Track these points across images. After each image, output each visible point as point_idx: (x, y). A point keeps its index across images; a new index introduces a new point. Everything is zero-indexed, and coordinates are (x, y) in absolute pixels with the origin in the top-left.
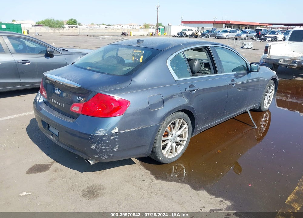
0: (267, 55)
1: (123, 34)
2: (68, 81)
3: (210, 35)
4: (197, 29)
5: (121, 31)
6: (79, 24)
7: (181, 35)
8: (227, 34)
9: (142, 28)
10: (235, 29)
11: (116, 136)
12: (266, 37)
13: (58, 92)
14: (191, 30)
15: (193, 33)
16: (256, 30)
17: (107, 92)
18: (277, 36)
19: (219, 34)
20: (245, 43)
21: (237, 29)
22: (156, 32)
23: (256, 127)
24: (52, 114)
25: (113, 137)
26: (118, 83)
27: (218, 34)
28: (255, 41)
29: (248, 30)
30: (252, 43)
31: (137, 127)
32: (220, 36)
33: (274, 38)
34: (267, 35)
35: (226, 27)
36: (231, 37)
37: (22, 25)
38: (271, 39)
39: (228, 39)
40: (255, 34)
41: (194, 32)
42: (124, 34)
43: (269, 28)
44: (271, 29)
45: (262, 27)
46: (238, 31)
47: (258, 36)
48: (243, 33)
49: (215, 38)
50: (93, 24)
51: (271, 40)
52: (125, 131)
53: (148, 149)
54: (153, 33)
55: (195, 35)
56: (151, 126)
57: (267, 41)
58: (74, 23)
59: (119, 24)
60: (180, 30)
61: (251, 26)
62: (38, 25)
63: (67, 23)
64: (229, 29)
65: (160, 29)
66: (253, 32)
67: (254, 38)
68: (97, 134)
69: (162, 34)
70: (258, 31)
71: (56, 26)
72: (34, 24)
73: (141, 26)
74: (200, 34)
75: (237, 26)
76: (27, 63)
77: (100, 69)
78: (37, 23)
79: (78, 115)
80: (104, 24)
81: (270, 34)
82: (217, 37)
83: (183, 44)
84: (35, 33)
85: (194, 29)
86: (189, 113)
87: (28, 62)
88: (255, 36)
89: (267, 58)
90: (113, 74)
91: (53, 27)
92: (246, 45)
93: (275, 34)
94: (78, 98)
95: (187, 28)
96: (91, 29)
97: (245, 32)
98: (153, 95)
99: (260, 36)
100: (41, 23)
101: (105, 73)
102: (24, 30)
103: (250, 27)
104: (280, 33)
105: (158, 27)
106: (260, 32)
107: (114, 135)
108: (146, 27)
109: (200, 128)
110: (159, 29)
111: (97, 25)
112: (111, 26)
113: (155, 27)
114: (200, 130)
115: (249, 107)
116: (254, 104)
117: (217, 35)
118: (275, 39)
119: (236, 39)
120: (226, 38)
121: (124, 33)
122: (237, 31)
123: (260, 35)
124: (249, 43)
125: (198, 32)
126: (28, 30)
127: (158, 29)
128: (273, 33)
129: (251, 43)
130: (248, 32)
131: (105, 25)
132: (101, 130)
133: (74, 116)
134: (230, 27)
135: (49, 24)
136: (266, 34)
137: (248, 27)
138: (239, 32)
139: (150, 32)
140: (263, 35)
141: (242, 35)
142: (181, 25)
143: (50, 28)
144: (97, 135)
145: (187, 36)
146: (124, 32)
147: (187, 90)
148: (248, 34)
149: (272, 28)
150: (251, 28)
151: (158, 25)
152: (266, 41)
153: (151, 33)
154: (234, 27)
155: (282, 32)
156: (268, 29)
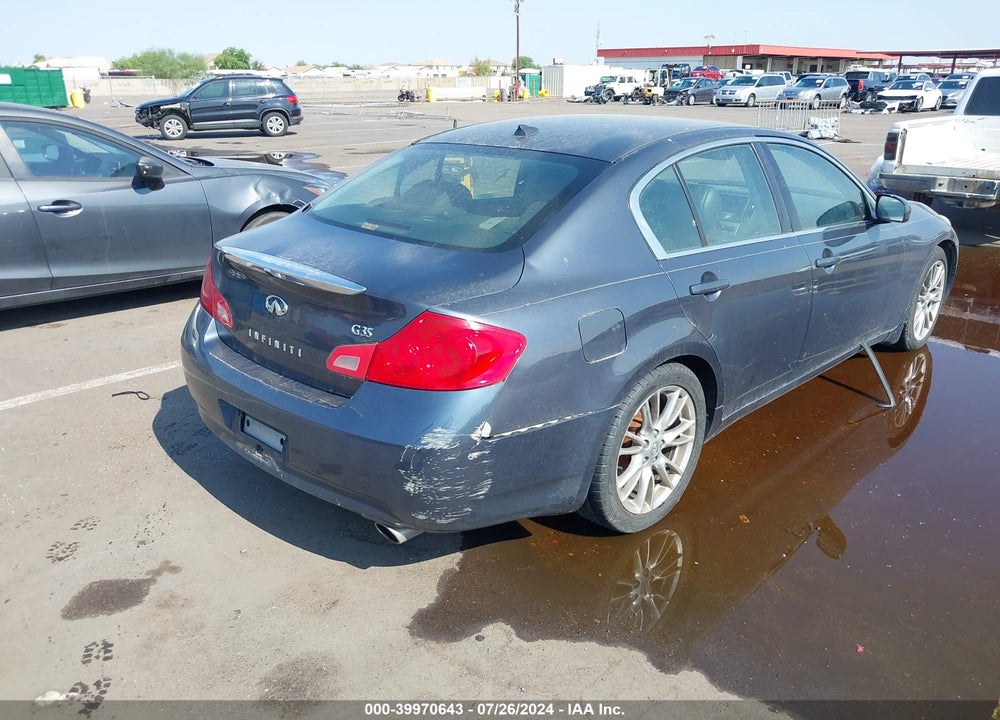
0: (895, 162)
1: (402, 97)
2: (317, 272)
3: (693, 95)
4: (648, 76)
5: (395, 88)
6: (256, 64)
7: (597, 95)
8: (752, 89)
9: (465, 74)
10: (777, 74)
11: (485, 450)
12: (881, 97)
13: (278, 308)
14: (630, 80)
15: (637, 89)
16: (848, 75)
17: (453, 307)
18: (919, 94)
19: (724, 93)
20: (814, 120)
21: (783, 73)
22: (511, 88)
23: (893, 404)
24: (261, 381)
25: (475, 455)
26: (482, 275)
27: (720, 91)
28: (846, 112)
29: (822, 76)
30: (836, 119)
31: (545, 420)
32: (728, 96)
33: (910, 101)
34: (887, 92)
35: (748, 67)
36: (764, 99)
37: (64, 72)
38: (901, 104)
39: (754, 106)
40: (846, 88)
41: (641, 84)
42: (406, 96)
43: (891, 67)
44: (895, 70)
45: (866, 62)
46: (788, 78)
47: (855, 94)
48: (803, 86)
49: (712, 103)
50: (304, 65)
51: (899, 109)
52: (510, 433)
53: (578, 488)
54: (502, 91)
55: (643, 97)
56: (591, 415)
57: (885, 111)
58: (241, 64)
59: (389, 64)
60: (594, 81)
61: (832, 62)
62: (121, 72)
63: (216, 63)
64: (757, 74)
65: (527, 77)
66: (838, 83)
67: (843, 103)
68: (427, 444)
69: (532, 94)
70: (854, 79)
71: (180, 73)
72: (107, 68)
73: (464, 69)
74: (659, 91)
75: (784, 63)
76: (71, 210)
77: (408, 228)
78: (115, 65)
79: (357, 384)
80: (340, 63)
81: (896, 88)
82: (717, 100)
83: (673, 138)
84: (109, 99)
85: (640, 76)
86: (699, 365)
87: (72, 206)
88: (845, 94)
89: (894, 173)
90: (458, 247)
91: (170, 77)
92: (816, 127)
93: (911, 88)
94: (356, 328)
95: (618, 71)
96: (298, 80)
97: (811, 84)
98: (593, 313)
99: (863, 94)
100: (130, 65)
101: (429, 244)
102: (74, 91)
103: (825, 64)
104: (928, 85)
105: (522, 71)
106: (862, 81)
107: (480, 448)
108: (481, 70)
109: (729, 413)
110: (524, 78)
111: (318, 67)
112: (361, 68)
113: (509, 70)
114: (729, 420)
115: (869, 339)
116: (886, 327)
117: (718, 95)
118: (911, 105)
119: (784, 106)
120: (746, 105)
121: (407, 93)
122: (784, 78)
123: (861, 91)
124: (828, 120)
125: (652, 83)
126: (87, 89)
127: (520, 77)
128: (906, 83)
129: (833, 120)
130: (821, 81)
131: (343, 66)
132: (439, 433)
133: (340, 386)
134: (760, 66)
135: (157, 68)
136: (881, 89)
137: (820, 64)
138: (792, 83)
139: (492, 87)
140: (871, 90)
141: (802, 94)
142: (595, 63)
143: (159, 81)
144: (428, 447)
145: (617, 99)
146: (405, 89)
147: (695, 290)
148: (821, 90)
149: (900, 65)
150: (831, 67)
151: (521, 63)
152: (881, 110)
153: (497, 93)
154: (773, 64)
155: (936, 82)
156: (887, 72)
